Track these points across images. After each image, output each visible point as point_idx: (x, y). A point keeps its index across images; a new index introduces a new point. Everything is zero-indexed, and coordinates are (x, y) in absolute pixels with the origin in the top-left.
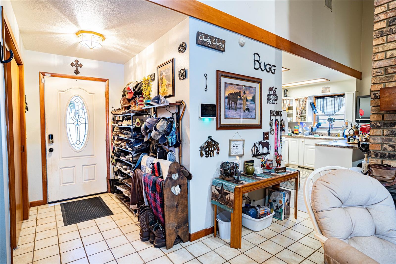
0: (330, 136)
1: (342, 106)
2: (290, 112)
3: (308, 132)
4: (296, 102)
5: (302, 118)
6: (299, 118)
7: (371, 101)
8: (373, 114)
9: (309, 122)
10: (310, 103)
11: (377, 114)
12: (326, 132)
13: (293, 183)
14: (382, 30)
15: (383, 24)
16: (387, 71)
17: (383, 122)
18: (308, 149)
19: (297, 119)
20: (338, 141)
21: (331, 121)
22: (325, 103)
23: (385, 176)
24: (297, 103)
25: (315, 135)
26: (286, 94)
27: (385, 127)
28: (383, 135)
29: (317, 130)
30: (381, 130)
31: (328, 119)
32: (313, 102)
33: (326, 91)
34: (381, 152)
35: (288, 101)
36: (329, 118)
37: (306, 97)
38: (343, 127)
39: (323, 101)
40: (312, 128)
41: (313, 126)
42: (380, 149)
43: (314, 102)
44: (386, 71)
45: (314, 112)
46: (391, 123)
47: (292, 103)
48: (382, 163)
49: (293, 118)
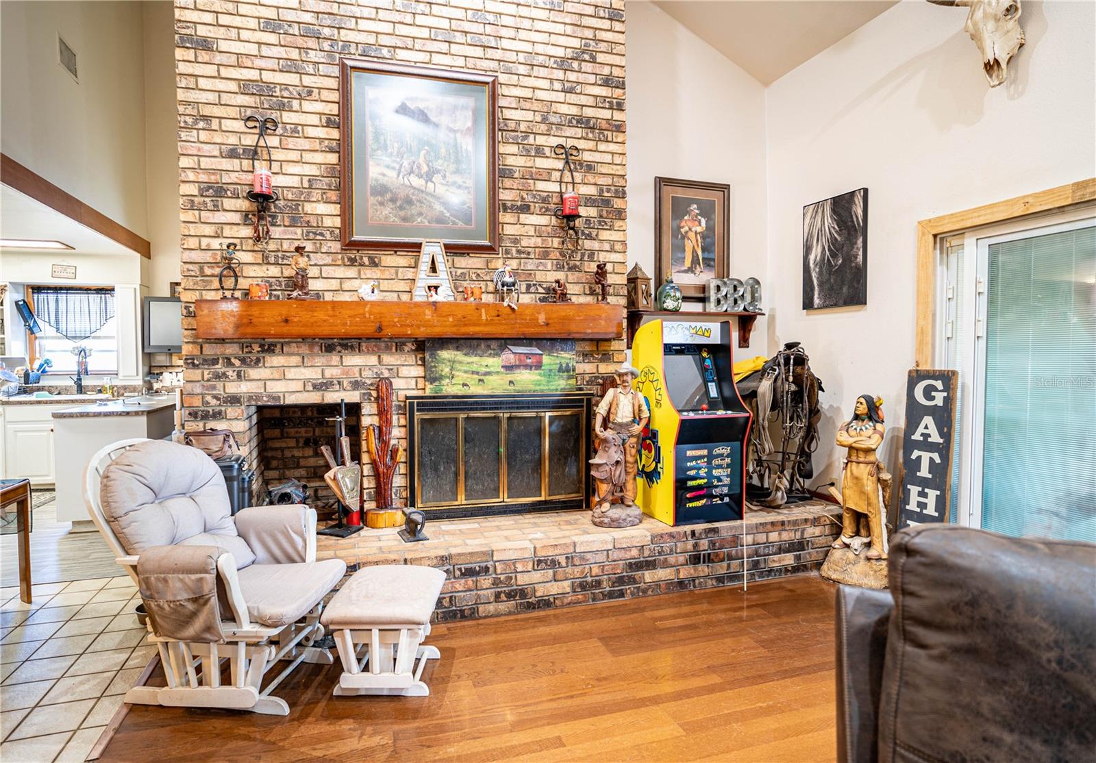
0: (81, 393)
1: (108, 317)
3: (14, 385)
7: (182, 319)
8: (186, 343)
9: (13, 356)
10: (17, 303)
11: (193, 343)
12: (70, 383)
13: (13, 517)
14: (193, 198)
15: (193, 189)
16: (203, 272)
17: (202, 357)
18: (19, 434)
20: (108, 403)
21: (83, 353)
22: (62, 306)
23: (210, 447)
25: (35, 393)
27: (206, 367)
28: (203, 380)
29: (43, 380)
30: (200, 371)
32: (24, 301)
33: (66, 275)
34: (202, 409)
37: (3, 284)
39: (57, 301)
40: (27, 375)
41: (29, 368)
42: (201, 405)
43: (29, 300)
44: (202, 269)
45: (31, 329)
46: (213, 359)
48: (205, 427)
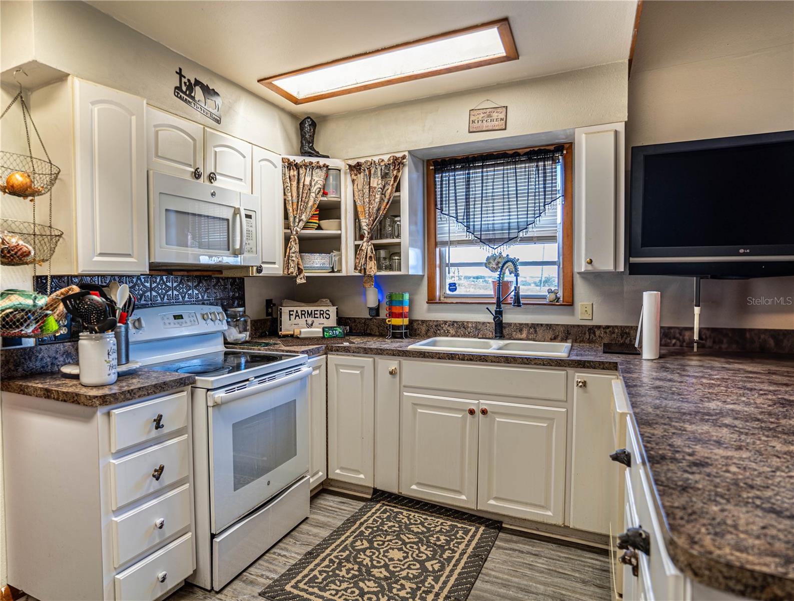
2: (329, 228)
4: (353, 181)
5: (383, 253)
6: (369, 254)
19: (363, 261)
24: (360, 187)
26: (309, 143)
31: (488, 259)
33: (490, 125)
35: (318, 177)
36: (494, 257)
37: (399, 155)
38: (553, 296)
39: (468, 181)
47: (338, 188)
49: (341, 255)
